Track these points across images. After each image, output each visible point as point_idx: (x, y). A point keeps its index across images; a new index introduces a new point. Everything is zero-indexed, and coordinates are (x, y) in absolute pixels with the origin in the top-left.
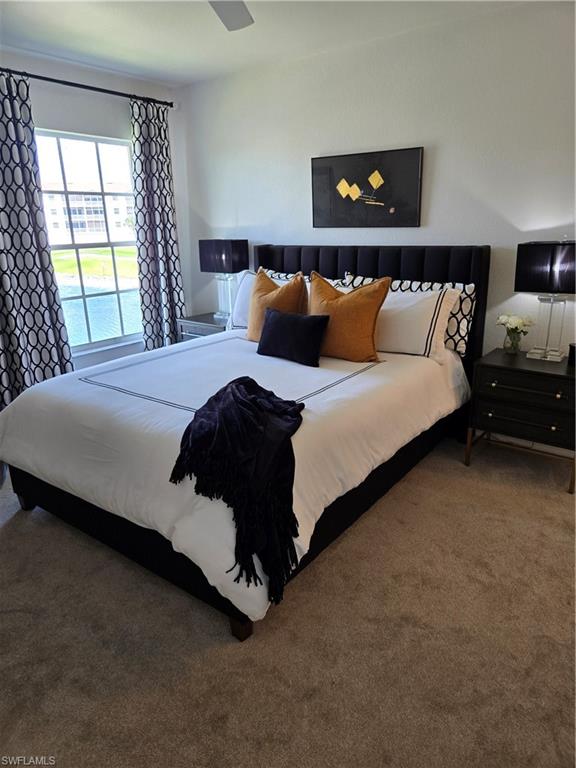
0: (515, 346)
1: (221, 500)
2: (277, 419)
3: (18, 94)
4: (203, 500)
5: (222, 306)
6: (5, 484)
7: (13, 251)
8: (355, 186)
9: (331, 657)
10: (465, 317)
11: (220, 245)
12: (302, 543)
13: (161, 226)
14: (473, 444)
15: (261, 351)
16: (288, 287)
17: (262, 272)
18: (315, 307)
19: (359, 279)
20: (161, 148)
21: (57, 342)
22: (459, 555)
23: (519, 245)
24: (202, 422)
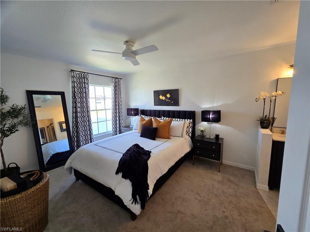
0: (203, 134)
1: (128, 180)
2: (144, 156)
3: (86, 77)
4: (124, 180)
5: (132, 124)
6: (72, 173)
7: (81, 112)
8: (164, 97)
9: (158, 225)
10: (190, 127)
11: (132, 109)
12: (150, 191)
13: (118, 105)
14: (194, 159)
15: (141, 136)
16: (148, 120)
17: (142, 116)
18: (155, 125)
19: (165, 118)
20: (119, 88)
21: (90, 134)
22: (192, 191)
23: (202, 111)
24: (124, 157)
